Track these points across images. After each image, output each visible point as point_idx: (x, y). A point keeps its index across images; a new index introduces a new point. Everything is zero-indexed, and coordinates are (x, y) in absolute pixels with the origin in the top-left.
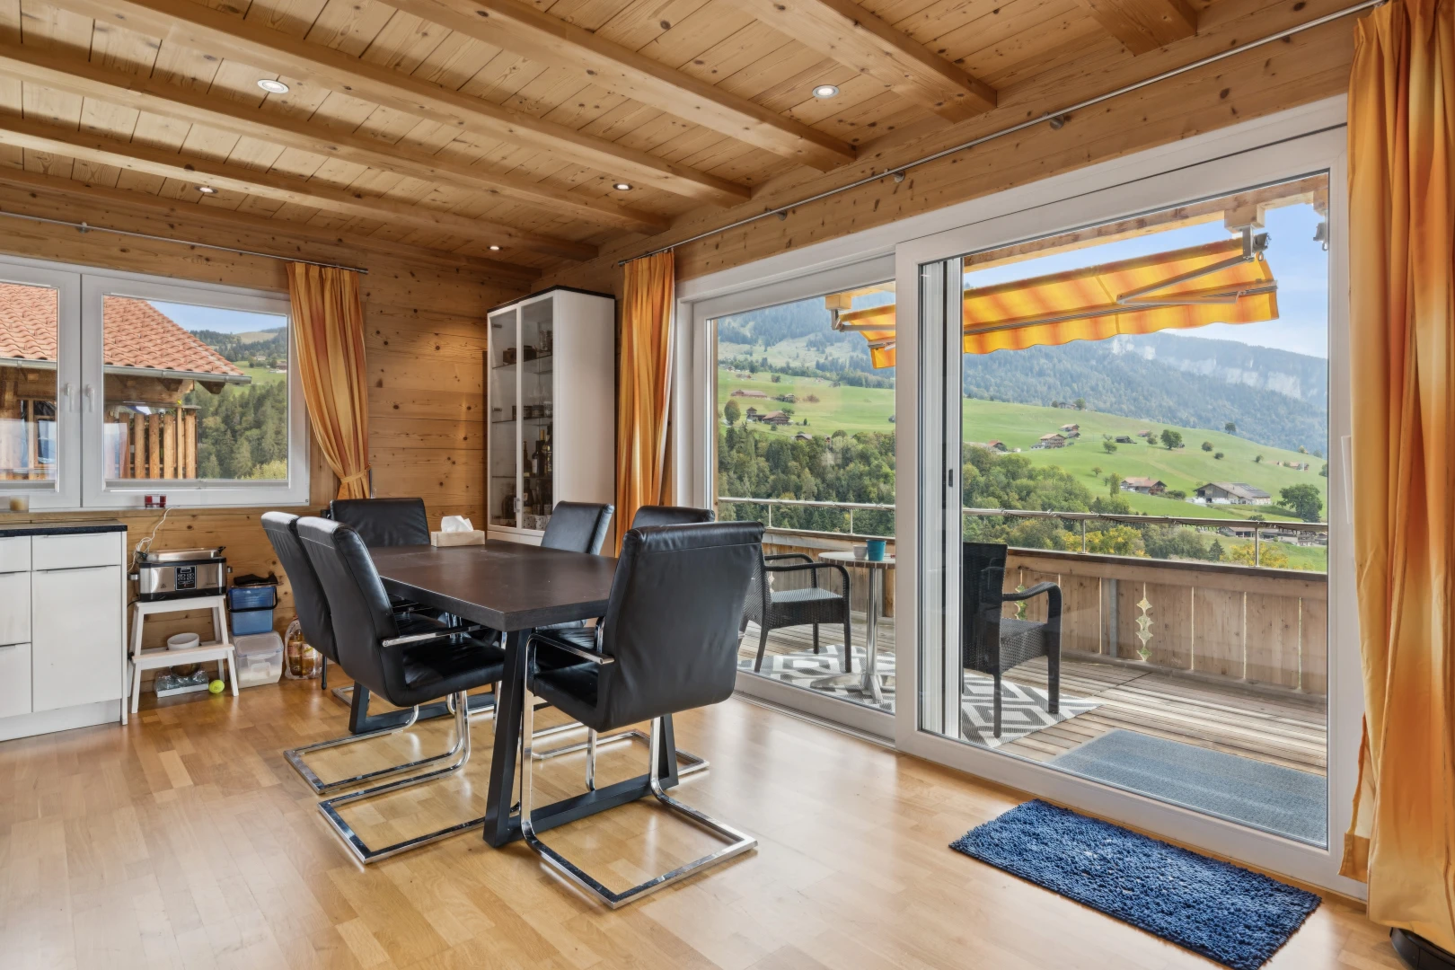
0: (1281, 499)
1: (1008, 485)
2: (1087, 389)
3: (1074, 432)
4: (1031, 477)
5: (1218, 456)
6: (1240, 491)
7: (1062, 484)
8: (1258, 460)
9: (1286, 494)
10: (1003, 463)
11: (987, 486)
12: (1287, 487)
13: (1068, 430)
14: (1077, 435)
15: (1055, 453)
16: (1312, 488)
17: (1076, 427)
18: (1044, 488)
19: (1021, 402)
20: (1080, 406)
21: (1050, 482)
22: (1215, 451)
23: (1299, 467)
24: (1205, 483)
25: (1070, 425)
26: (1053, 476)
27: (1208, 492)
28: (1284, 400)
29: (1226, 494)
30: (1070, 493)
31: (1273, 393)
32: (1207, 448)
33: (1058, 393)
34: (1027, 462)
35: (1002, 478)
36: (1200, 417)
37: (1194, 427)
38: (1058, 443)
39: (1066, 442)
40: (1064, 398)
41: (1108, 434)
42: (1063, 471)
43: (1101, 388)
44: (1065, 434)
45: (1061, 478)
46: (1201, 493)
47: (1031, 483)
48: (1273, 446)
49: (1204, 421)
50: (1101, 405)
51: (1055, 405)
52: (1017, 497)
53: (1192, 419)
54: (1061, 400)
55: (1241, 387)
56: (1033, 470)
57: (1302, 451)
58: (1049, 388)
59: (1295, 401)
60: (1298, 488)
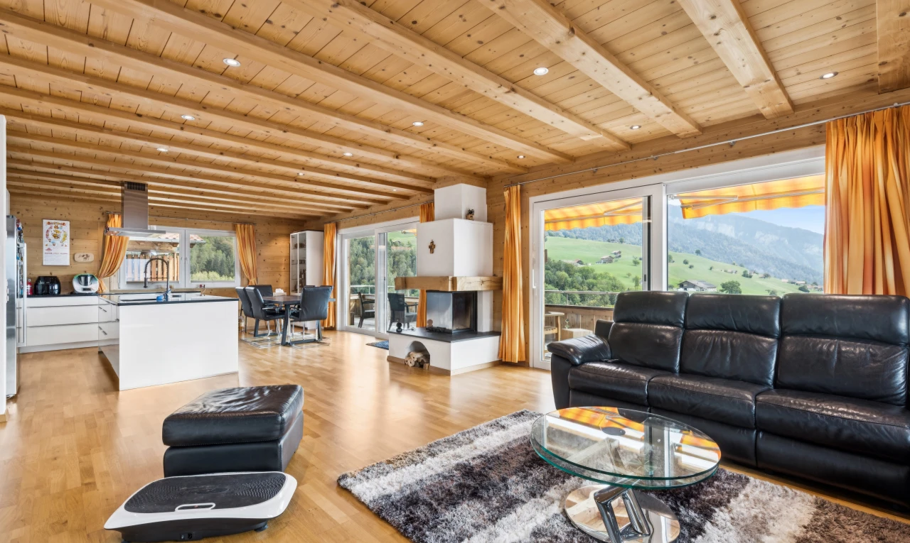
0: (721, 288)
1: (583, 282)
2: (626, 233)
3: (618, 255)
4: (595, 278)
5: (691, 267)
6: (701, 285)
7: (611, 281)
8: (711, 269)
9: (724, 286)
10: (581, 271)
11: (572, 282)
12: (724, 282)
13: (615, 254)
14: (620, 256)
15: (608, 266)
16: (737, 283)
17: (620, 252)
18: (601, 284)
19: (592, 239)
20: (621, 241)
21: (604, 281)
22: (690, 264)
23: (732, 272)
24: (684, 281)
25: (617, 251)
26: (606, 278)
27: (685, 285)
28: (726, 238)
29: (694, 286)
30: (615, 286)
31: (721, 234)
32: (686, 262)
33: (611, 235)
34: (593, 271)
35: (580, 279)
36: (684, 247)
37: (681, 252)
38: (610, 260)
39: (614, 260)
40: (615, 237)
41: (635, 256)
42: (611, 275)
43: (633, 232)
44: (614, 256)
45: (610, 279)
46: (681, 285)
47: (594, 281)
48: (721, 261)
49: (685, 249)
50: (634, 241)
51: (609, 241)
52: (587, 288)
53: (680, 248)
54: (613, 238)
55: (704, 231)
56: (596, 274)
57: (734, 264)
58: (607, 232)
59: (732, 238)
60: (730, 283)
